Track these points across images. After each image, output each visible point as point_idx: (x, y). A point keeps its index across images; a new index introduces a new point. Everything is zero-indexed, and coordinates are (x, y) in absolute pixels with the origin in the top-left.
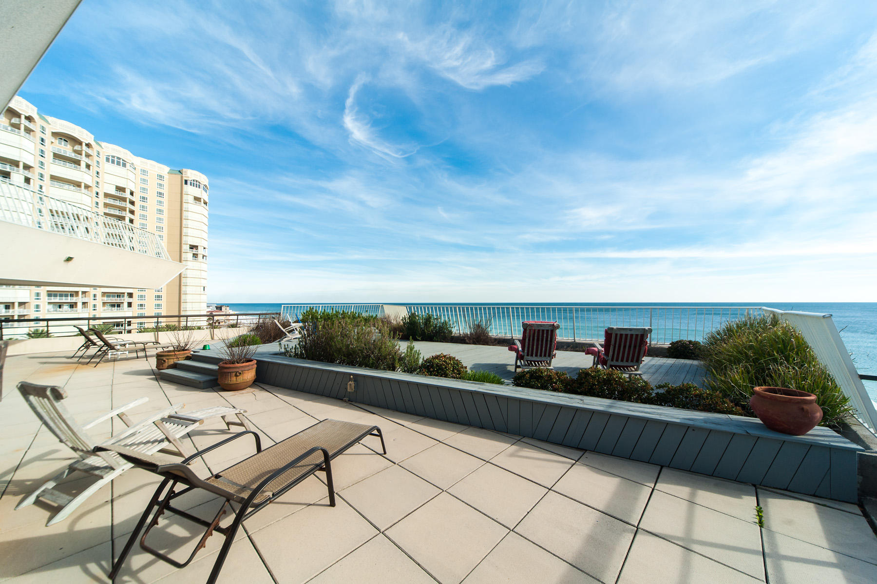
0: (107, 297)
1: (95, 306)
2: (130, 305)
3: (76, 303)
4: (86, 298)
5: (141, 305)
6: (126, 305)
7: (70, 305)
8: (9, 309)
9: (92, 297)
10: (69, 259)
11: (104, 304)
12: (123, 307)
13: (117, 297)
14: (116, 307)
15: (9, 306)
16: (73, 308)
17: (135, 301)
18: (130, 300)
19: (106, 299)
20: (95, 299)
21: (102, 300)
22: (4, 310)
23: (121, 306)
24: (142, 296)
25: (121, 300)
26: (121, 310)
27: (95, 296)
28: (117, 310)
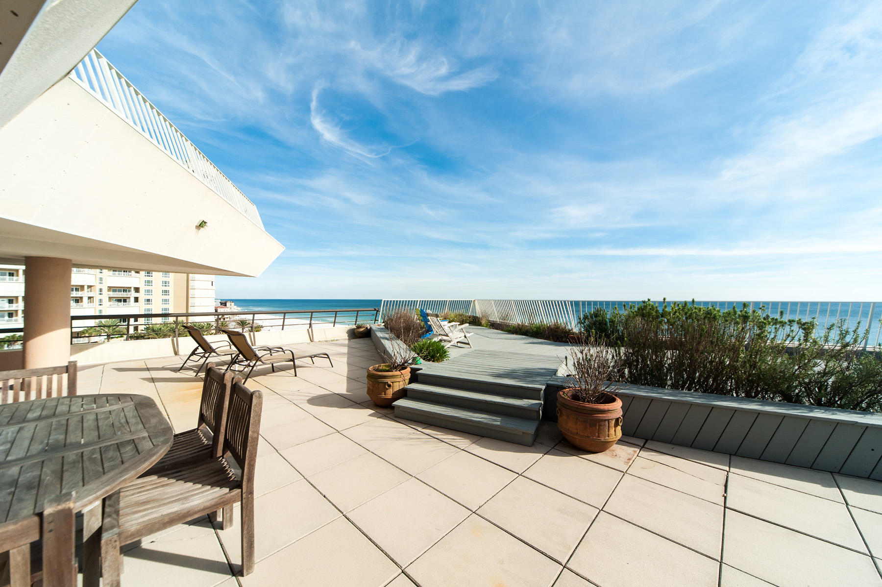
0: (113, 292)
1: (101, 300)
2: (136, 300)
3: (81, 298)
4: (92, 292)
5: (148, 300)
6: (132, 299)
7: (76, 300)
8: (12, 303)
9: (98, 292)
10: (202, 224)
11: (110, 298)
12: (130, 302)
13: (124, 292)
14: (122, 302)
15: (12, 300)
16: (78, 302)
17: (142, 296)
18: (137, 295)
19: (112, 294)
20: (101, 294)
21: (108, 295)
22: (7, 305)
23: (127, 300)
24: (148, 291)
25: (127, 295)
26: (127, 305)
27: (101, 290)
28: (124, 305)
